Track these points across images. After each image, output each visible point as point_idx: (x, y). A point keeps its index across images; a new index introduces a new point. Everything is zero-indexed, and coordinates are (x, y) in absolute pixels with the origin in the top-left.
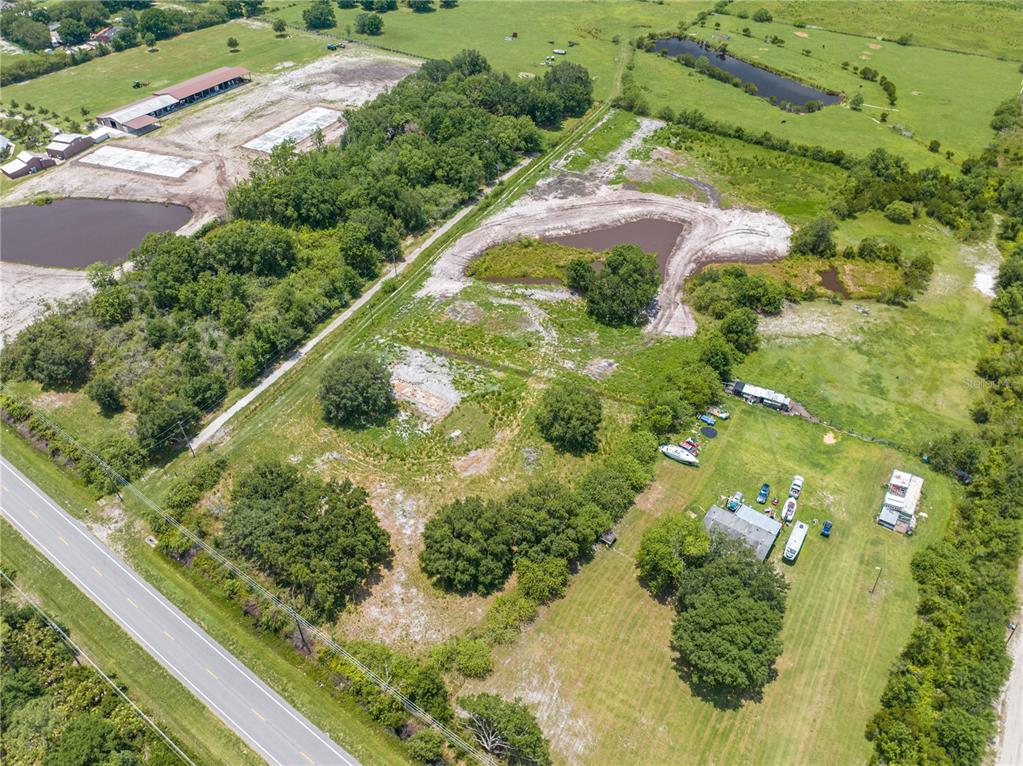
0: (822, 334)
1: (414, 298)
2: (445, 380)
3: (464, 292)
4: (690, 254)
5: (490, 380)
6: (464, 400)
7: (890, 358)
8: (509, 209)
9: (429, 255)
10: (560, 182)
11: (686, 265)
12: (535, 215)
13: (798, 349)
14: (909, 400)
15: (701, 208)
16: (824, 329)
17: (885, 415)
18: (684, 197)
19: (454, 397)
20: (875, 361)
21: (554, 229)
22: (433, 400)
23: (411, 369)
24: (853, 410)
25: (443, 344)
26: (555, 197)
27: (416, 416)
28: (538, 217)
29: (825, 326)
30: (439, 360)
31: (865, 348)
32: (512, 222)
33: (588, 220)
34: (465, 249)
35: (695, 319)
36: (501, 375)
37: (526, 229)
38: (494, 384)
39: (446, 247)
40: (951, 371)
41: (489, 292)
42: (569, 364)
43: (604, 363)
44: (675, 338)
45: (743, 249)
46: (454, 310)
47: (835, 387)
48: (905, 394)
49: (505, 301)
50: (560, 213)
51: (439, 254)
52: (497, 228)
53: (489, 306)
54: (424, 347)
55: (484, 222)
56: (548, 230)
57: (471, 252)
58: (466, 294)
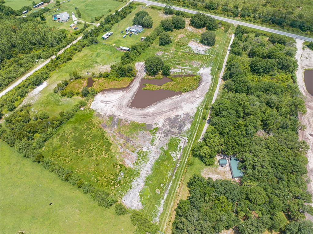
0: (103, 65)
1: (211, 67)
2: (193, 48)
3: (199, 70)
4: (131, 90)
5: (183, 49)
6: (187, 45)
7: (90, 61)
8: (197, 106)
9: (215, 82)
10: (180, 128)
11: (133, 85)
12: (186, 104)
13: (112, 61)
14: (93, 52)
15: (121, 115)
16: (102, 67)
17: (100, 49)
18: (127, 121)
19: (190, 45)
20: (94, 60)
21: (178, 98)
22: (194, 44)
23: (202, 50)
24: (106, 50)
25: (197, 56)
26: (180, 116)
27: (195, 41)
28: (185, 103)
29: (101, 68)
30: (196, 52)
31: (95, 63)
32: (194, 99)
33: (166, 103)
34: (205, 85)
35: (135, 66)
36: (181, 50)
37: (188, 96)
38: (182, 48)
39: (212, 85)
40: (78, 59)
41: (191, 70)
42: (167, 54)
43: (159, 55)
44: (141, 62)
45: (113, 94)
46: (199, 64)
47: (108, 54)
48: (93, 54)
49: (186, 68)
50: (177, 106)
51: (212, 82)
52: (198, 96)
53: (190, 66)
54: (202, 55)
55: (203, 98)
56: (180, 97)
57: (202, 85)
58: (198, 69)
